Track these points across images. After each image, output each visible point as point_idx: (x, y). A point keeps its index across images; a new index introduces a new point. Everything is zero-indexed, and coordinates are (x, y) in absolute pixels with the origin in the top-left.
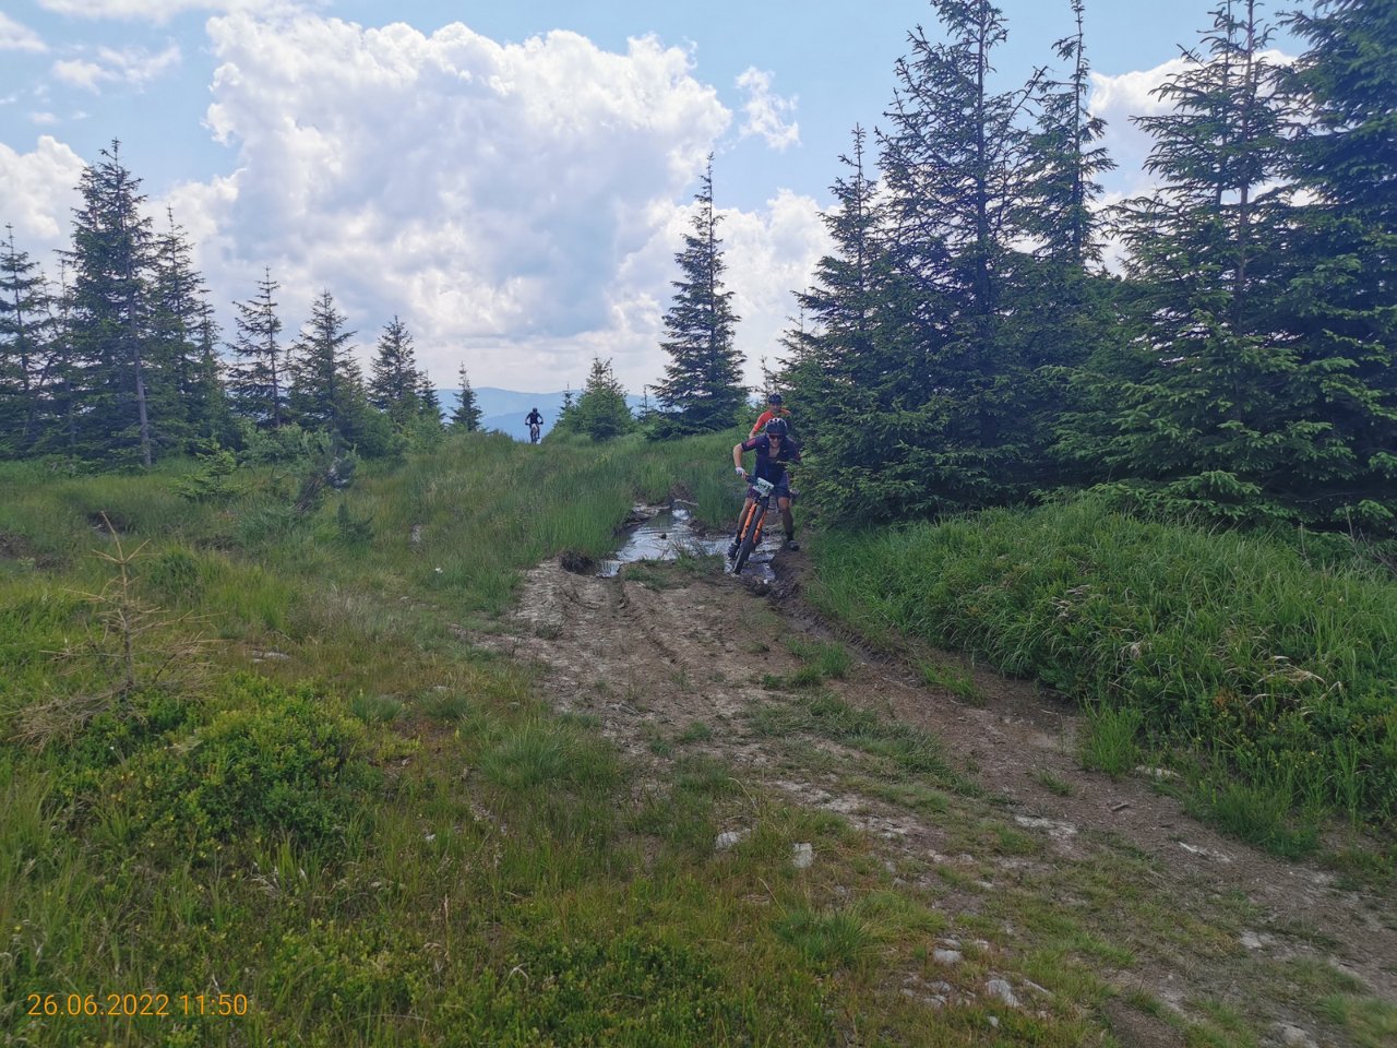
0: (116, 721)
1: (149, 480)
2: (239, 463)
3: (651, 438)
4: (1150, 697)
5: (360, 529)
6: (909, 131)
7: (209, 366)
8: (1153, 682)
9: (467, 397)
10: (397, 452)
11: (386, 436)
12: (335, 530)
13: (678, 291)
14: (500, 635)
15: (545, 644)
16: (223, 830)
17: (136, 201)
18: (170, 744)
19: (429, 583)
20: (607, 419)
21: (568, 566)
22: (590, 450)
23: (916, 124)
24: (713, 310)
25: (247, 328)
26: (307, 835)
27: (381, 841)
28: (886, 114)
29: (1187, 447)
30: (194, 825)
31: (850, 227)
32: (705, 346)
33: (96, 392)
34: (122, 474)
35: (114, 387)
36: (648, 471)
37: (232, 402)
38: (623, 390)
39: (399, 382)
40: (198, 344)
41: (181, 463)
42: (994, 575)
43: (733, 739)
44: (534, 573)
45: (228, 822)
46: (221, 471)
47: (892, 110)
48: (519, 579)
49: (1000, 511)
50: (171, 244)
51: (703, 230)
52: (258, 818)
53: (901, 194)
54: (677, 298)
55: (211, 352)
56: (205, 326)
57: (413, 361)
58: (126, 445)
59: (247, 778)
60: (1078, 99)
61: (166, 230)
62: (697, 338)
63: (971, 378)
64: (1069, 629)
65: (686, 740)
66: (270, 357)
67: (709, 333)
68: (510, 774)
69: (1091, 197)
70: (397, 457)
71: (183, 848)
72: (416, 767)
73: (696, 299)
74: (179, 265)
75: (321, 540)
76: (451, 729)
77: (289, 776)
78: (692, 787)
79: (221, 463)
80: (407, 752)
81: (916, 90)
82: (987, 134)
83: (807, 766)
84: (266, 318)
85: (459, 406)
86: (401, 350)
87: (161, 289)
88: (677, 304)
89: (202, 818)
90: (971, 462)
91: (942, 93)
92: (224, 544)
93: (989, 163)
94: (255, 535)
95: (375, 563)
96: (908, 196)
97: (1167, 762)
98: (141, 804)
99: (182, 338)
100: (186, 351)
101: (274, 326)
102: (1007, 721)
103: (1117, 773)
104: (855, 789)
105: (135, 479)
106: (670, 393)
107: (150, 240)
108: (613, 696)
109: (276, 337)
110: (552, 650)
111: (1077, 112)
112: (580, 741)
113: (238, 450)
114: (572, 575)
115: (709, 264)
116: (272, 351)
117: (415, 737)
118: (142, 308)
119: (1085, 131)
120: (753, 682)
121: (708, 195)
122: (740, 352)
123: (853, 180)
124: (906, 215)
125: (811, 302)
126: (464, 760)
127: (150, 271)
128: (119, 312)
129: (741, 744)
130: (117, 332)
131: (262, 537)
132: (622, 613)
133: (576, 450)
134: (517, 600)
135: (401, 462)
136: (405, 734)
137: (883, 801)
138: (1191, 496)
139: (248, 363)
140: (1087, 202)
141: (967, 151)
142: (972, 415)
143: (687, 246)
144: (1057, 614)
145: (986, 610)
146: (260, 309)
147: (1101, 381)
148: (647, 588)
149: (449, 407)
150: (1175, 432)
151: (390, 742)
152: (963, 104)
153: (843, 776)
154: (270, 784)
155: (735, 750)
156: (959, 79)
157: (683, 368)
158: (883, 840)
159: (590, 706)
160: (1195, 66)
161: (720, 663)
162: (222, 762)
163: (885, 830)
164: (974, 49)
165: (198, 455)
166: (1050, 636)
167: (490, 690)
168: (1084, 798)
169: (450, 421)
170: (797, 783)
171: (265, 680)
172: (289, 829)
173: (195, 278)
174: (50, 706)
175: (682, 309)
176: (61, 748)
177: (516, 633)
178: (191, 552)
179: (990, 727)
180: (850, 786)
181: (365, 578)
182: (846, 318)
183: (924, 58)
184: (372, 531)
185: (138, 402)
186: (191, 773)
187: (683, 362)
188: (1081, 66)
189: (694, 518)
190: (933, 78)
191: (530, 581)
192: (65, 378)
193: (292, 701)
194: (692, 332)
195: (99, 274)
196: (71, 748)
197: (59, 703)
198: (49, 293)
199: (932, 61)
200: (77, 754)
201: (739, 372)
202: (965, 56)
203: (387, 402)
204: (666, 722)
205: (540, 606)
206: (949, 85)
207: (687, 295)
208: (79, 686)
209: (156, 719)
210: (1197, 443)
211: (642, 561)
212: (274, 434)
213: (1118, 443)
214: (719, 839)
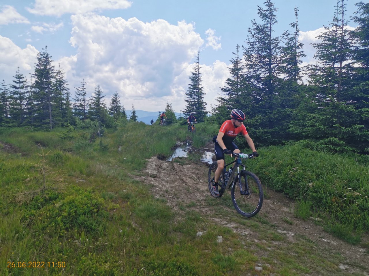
0: (40, 198)
1: (51, 133)
2: (75, 129)
3: (182, 124)
4: (314, 198)
5: (105, 147)
6: (251, 46)
7: (68, 104)
8: (315, 194)
9: (134, 112)
10: (115, 127)
11: (113, 123)
12: (99, 147)
13: (190, 86)
14: (141, 176)
15: (152, 179)
16: (67, 228)
17: (51, 61)
18: (54, 204)
19: (123, 162)
20: (170, 119)
21: (159, 158)
22: (165, 127)
23: (253, 45)
24: (198, 91)
25: (78, 94)
26: (89, 230)
27: (108, 232)
28: (245, 42)
29: (325, 131)
30: (60, 226)
31: (235, 71)
32: (196, 101)
33: (38, 110)
34: (45, 131)
35: (43, 109)
36: (180, 133)
37: (73, 113)
38: (174, 112)
39: (116, 109)
40: (65, 98)
41: (60, 129)
42: (272, 164)
43: (202, 206)
44: (150, 160)
45: (68, 225)
46: (70, 131)
47: (247, 41)
48: (146, 161)
49: (274, 147)
50: (59, 73)
51: (196, 71)
52: (76, 225)
53: (249, 63)
54: (189, 88)
55: (68, 100)
56: (67, 94)
57: (120, 103)
58: (46, 124)
59: (74, 214)
60: (296, 38)
61: (58, 69)
62: (194, 99)
63: (266, 111)
64: (292, 179)
65: (189, 206)
66: (83, 102)
67: (197, 97)
68: (142, 214)
69: (300, 64)
70: (115, 128)
71: (56, 232)
72: (118, 212)
73: (194, 88)
74: (61, 78)
75: (95, 150)
76: (127, 202)
77: (84, 214)
78: (190, 219)
79: (70, 129)
80: (115, 207)
81: (253, 36)
82: (272, 47)
83: (221, 214)
84: (83, 92)
85: (132, 115)
86: (117, 100)
87: (56, 84)
88: (189, 90)
89: (62, 224)
90: (266, 132)
91: (260, 37)
92: (70, 150)
93: (272, 55)
94: (78, 148)
95: (109, 156)
96: (251, 63)
97: (319, 216)
98: (46, 220)
99: (61, 96)
100: (62, 100)
101: (85, 94)
102: (275, 203)
103: (305, 219)
104: (234, 221)
105: (48, 133)
106: (187, 113)
107: (54, 72)
108: (170, 194)
109: (85, 97)
110: (154, 181)
111: (296, 42)
112: (161, 206)
113: (74, 126)
114: (160, 160)
115: (198, 79)
116: (84, 100)
117: (118, 204)
118: (51, 89)
119: (298, 47)
120: (207, 191)
121: (198, 62)
122: (205, 102)
123: (236, 59)
124: (250, 68)
125: (224, 90)
126: (130, 210)
127: (54, 79)
128: (45, 90)
129: (204, 208)
130: (45, 95)
131: (80, 149)
132: (173, 171)
133: (162, 127)
134: (145, 167)
135: (116, 129)
136: (115, 203)
137: (241, 225)
138: (326, 144)
139: (78, 103)
140: (298, 65)
141: (267, 52)
142: (267, 121)
143: (192, 75)
144: (289, 175)
145: (270, 173)
146: (81, 89)
147: (302, 113)
148: (180, 164)
149: (129, 115)
150: (321, 127)
151: (111, 205)
152: (266, 40)
153: (231, 217)
154: (80, 216)
155: (202, 209)
156: (265, 33)
157: (190, 106)
158: (241, 236)
159: (164, 196)
160: (328, 31)
161: (198, 185)
162: (67, 209)
163: (242, 233)
164: (269, 25)
165: (64, 127)
166: (287, 181)
167: (138, 191)
168: (296, 225)
169: (130, 119)
170: (219, 219)
171: (79, 187)
172: (84, 228)
173: (65, 81)
174: (24, 193)
175: (191, 91)
176: (26, 205)
177: (145, 176)
178: (61, 153)
179: (271, 205)
180: (233, 220)
181: (106, 160)
182: (233, 94)
183: (255, 27)
184: (108, 148)
185: (49, 113)
186: (59, 212)
187: (190, 105)
188: (297, 30)
189: (192, 146)
190: (258, 33)
191: (149, 162)
192: (31, 106)
193: (86, 193)
194: (193, 97)
195: (41, 80)
196: (29, 204)
197: (26, 193)
198: (28, 85)
199: (257, 28)
200: (30, 206)
201: (205, 108)
202: (266, 27)
203: (113, 114)
204: (184, 201)
205: (151, 169)
206: (262, 35)
207: (192, 87)
208: (31, 188)
209: (51, 197)
210: (327, 130)
211: (179, 157)
212: (84, 122)
213: (306, 129)
214: (197, 234)
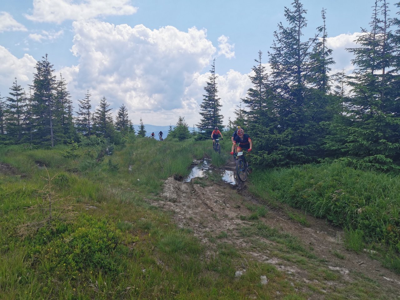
0: (46, 230)
1: (53, 151)
2: (79, 146)
3: (196, 140)
4: (367, 227)
5: (115, 167)
6: (278, 52)
7: (70, 118)
8: (366, 222)
9: (142, 127)
10: (123, 143)
11: (120, 139)
12: (108, 167)
13: (204, 98)
14: (158, 201)
15: (172, 204)
16: (80, 268)
17: (51, 71)
18: (63, 238)
19: (136, 184)
20: (183, 134)
21: (176, 179)
22: (179, 143)
23: (280, 50)
24: (214, 103)
25: (82, 107)
26: (107, 270)
27: (129, 272)
28: (271, 47)
29: (368, 147)
30: (71, 266)
31: (258, 78)
32: (212, 113)
33: (38, 125)
34: (45, 149)
35: (44, 124)
36: (197, 150)
37: (76, 128)
38: (188, 126)
39: (124, 124)
40: (67, 112)
41: (62, 146)
42: (311, 185)
43: (234, 237)
44: (167, 181)
45: (81, 265)
46: (74, 149)
47: (273, 46)
48: (163, 183)
49: (309, 165)
50: (61, 83)
51: (212, 80)
52: (91, 264)
53: (275, 70)
54: (204, 100)
55: (71, 114)
56: (69, 107)
57: (128, 117)
58: (46, 141)
59: (88, 251)
60: (324, 44)
61: (60, 80)
62: (210, 111)
63: (297, 125)
64: (337, 203)
65: (220, 238)
66: (88, 116)
67: (213, 110)
68: (167, 249)
69: (328, 72)
70: (123, 145)
71: (67, 273)
72: (138, 246)
73: (210, 100)
74: (63, 89)
75: (104, 170)
76: (147, 233)
77: (100, 250)
78: (224, 254)
79: (74, 147)
80: (134, 241)
81: (280, 40)
82: (301, 53)
83: (259, 247)
84: (87, 105)
85: (140, 130)
86: (124, 114)
87: (58, 96)
88: (204, 101)
89: (73, 264)
90: (298, 150)
91: (287, 41)
92: (75, 171)
93: (301, 62)
94: (85, 168)
95: (120, 177)
96: (278, 71)
97: (374, 248)
98: (54, 258)
99: (63, 110)
100: (64, 114)
101: (89, 107)
102: (318, 232)
103: (357, 252)
104: (276, 256)
105: (49, 151)
106: (202, 127)
107: (55, 82)
108: (195, 222)
109: (90, 110)
110: (175, 206)
111: (324, 47)
112: (188, 237)
113: (78, 143)
114: (178, 182)
115: (214, 90)
116: (88, 114)
117: (136, 236)
118: (52, 102)
119: (326, 53)
120: (237, 218)
121: (213, 71)
122: (222, 115)
123: (259, 66)
124: (276, 76)
125: (246, 101)
126: (152, 244)
127: (55, 91)
128: (46, 102)
129: (237, 239)
130: (45, 108)
131: (86, 169)
132: (194, 194)
133: (175, 143)
134: (162, 190)
135: (124, 146)
136: (134, 234)
137: (285, 260)
138: (370, 162)
139: (81, 118)
140: (327, 73)
141: (295, 58)
142: (298, 135)
143: (207, 85)
144: (332, 198)
145: (309, 197)
146: (85, 102)
147: (340, 126)
148: (201, 186)
149: (137, 130)
150: (365, 143)
151: (129, 237)
152: (294, 44)
153: (271, 251)
154: (95, 252)
155: (235, 241)
156: (293, 37)
157: (206, 120)
158: (288, 274)
159: (189, 225)
160: (366, 34)
161: (226, 211)
162: (80, 246)
163: (288, 271)
164: (297, 29)
165: (68, 144)
166: (331, 206)
167: (158, 220)
168: (349, 260)
169: (137, 134)
170: (257, 253)
171: (91, 216)
172: (101, 268)
173: (67, 93)
174: (26, 225)
175: (206, 103)
176: (29, 238)
177: (163, 200)
178: (67, 174)
179: (313, 234)
180: (274, 255)
181: (117, 182)
182: (255, 106)
183: (282, 31)
184: (118, 168)
185: (50, 128)
186: (70, 249)
187: (205, 118)
188: (325, 34)
189: (211, 164)
190: (285, 37)
191: (165, 184)
192: (30, 121)
193: (100, 224)
194: (208, 110)
195: (40, 92)
196: (32, 239)
197: (29, 224)
198: (26, 97)
199: (285, 32)
200: (34, 240)
201: (222, 121)
202: (295, 31)
203: (120, 128)
204: (213, 231)
205: (169, 192)
206: (290, 39)
207: (207, 99)
208: (35, 218)
209: (58, 229)
210: (371, 146)
211: (198, 178)
212: (89, 138)
213: (346, 146)
214: (236, 273)
